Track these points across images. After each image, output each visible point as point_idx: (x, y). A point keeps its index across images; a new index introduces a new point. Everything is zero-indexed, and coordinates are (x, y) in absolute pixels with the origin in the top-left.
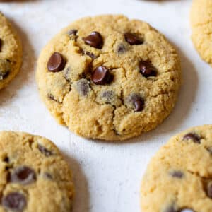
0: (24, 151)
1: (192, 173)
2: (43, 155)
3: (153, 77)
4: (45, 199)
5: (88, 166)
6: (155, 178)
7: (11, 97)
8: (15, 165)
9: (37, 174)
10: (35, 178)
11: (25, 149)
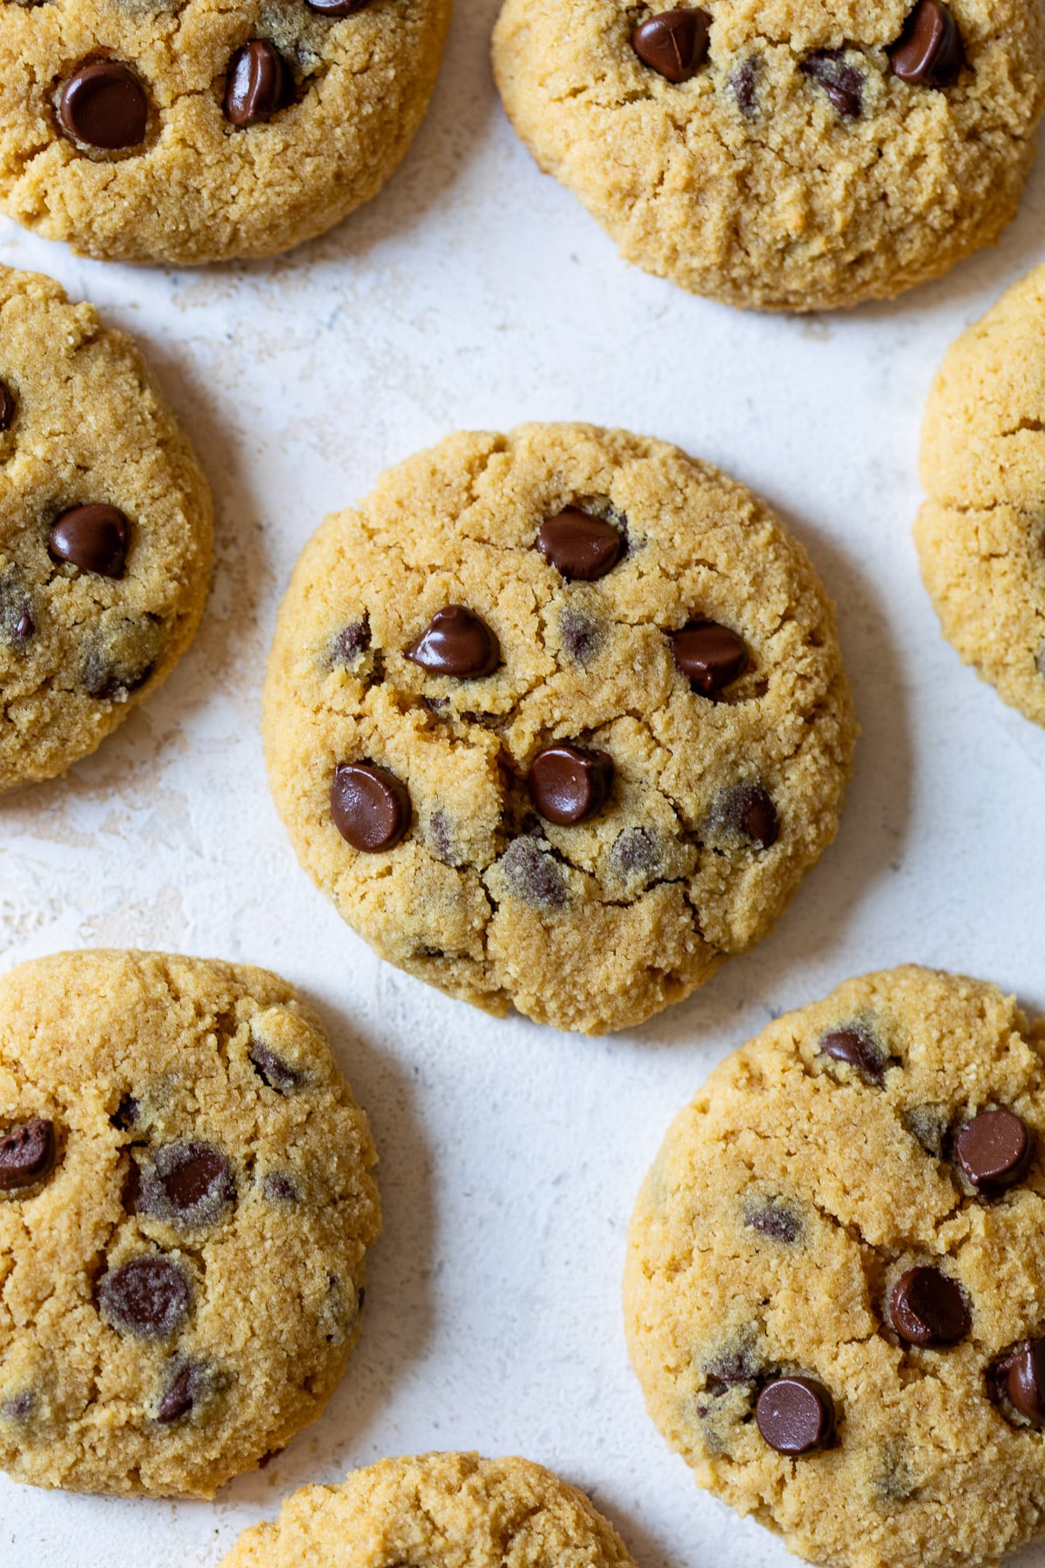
0: (195, 1075)
1: (835, 1222)
2: (268, 1095)
3: (748, 679)
4: (264, 1291)
5: (439, 1089)
6: (692, 1218)
7: (158, 750)
8: (157, 1137)
9: (241, 1177)
10: (231, 1197)
11: (199, 1064)
